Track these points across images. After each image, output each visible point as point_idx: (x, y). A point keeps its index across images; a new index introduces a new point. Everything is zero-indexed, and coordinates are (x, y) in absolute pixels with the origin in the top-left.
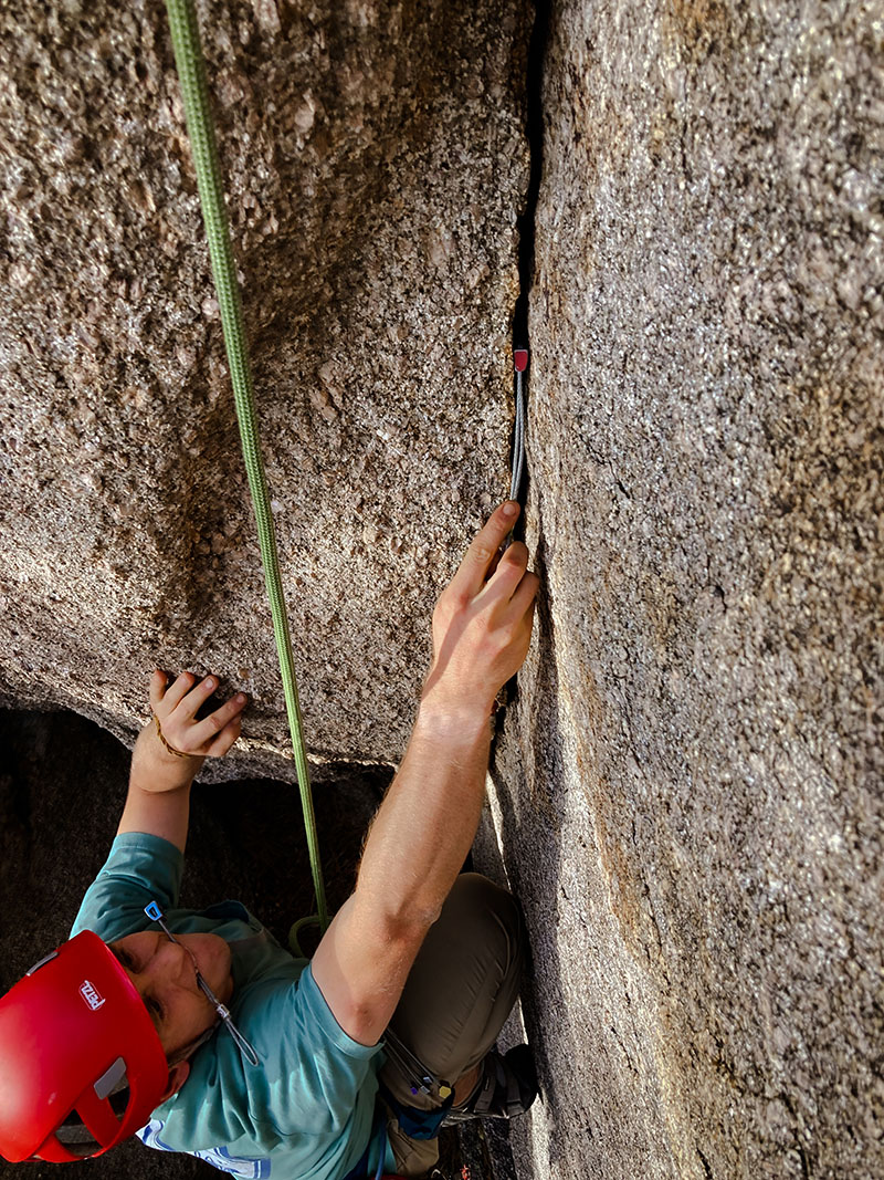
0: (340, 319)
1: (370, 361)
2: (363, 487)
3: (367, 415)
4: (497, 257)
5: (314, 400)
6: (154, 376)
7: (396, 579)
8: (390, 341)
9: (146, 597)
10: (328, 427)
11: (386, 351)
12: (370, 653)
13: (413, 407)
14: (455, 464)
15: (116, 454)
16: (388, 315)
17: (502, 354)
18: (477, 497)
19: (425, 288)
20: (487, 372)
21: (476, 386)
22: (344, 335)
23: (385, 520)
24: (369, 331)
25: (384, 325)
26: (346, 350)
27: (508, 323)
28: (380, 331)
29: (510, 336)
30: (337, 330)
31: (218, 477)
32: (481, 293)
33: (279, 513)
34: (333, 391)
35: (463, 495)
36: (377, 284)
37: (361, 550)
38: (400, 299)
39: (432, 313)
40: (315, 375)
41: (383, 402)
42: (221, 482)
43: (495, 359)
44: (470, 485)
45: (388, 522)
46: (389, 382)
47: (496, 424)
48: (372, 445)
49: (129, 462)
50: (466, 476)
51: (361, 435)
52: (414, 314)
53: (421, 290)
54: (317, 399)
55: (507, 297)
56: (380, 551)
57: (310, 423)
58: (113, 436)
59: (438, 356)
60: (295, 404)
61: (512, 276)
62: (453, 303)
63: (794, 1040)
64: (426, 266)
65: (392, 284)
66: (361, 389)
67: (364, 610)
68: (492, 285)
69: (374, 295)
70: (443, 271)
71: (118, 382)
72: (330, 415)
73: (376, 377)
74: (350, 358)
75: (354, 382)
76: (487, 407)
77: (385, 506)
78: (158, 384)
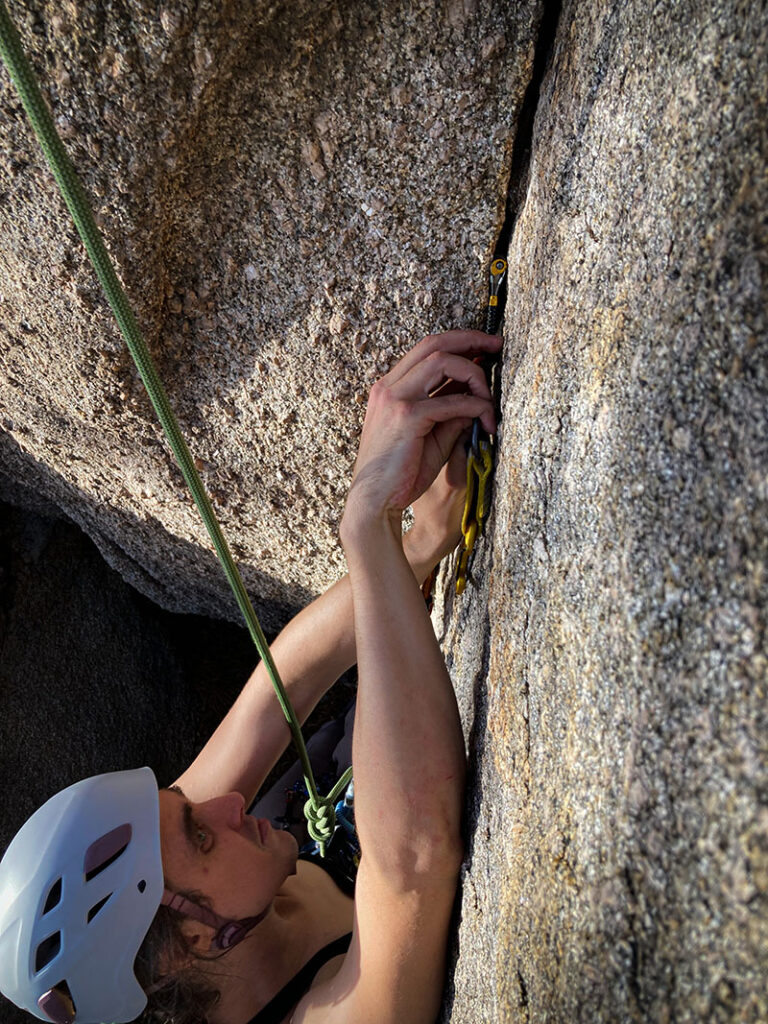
0: (346, 63)
1: (368, 122)
2: (339, 266)
3: (356, 184)
4: (517, 31)
5: (304, 151)
6: (135, 41)
7: (355, 382)
8: (392, 104)
9: (110, 340)
10: (314, 187)
11: (386, 115)
12: (319, 468)
13: (403, 187)
14: (433, 263)
15: (88, 138)
16: (394, 73)
17: (502, 149)
18: (449, 307)
19: (438, 48)
20: (483, 166)
21: (469, 178)
22: (347, 83)
23: (353, 310)
24: (373, 87)
25: (389, 85)
26: (346, 102)
27: (514, 114)
28: (384, 90)
29: (513, 129)
30: (340, 76)
31: (199, 221)
32: (492, 70)
33: (253, 281)
34: (325, 145)
35: (436, 302)
36: (389, 30)
37: (326, 340)
38: (409, 55)
39: (439, 80)
40: (311, 123)
41: (374, 172)
42: (202, 231)
43: (494, 153)
44: (445, 291)
45: (357, 314)
46: (383, 152)
47: (483, 228)
48: (355, 218)
49: (102, 152)
50: (443, 280)
51: (345, 205)
52: (420, 77)
53: (433, 51)
54: (308, 151)
55: (517, 81)
56: (343, 345)
57: (297, 178)
58: (87, 112)
59: (437, 134)
60: (285, 151)
61: (527, 54)
62: (462, 73)
63: (654, 793)
64: (442, 23)
65: (403, 35)
66: (354, 152)
67: (320, 413)
68: (505, 65)
69: (384, 45)
70: (459, 34)
71: (96, 37)
72: (318, 173)
73: (371, 144)
74: (348, 113)
75: (348, 142)
76: (478, 207)
77: (357, 294)
78: (138, 52)
